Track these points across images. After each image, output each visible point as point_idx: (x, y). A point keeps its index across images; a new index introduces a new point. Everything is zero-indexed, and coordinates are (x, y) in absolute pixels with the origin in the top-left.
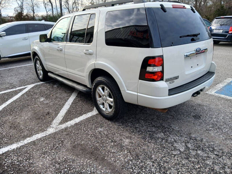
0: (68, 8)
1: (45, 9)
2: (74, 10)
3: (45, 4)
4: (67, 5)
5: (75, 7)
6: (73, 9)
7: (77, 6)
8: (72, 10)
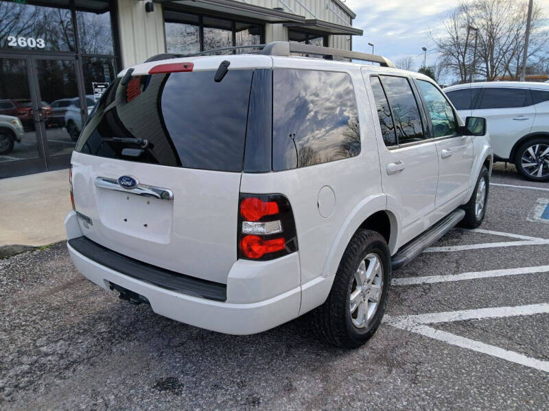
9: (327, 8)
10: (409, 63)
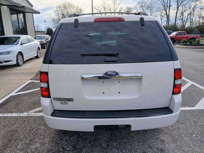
0: (182, 19)
1: (161, 21)
2: (188, 21)
3: (162, 16)
4: (182, 16)
5: (190, 18)
6: (187, 19)
7: (192, 17)
8: (186, 21)
9: (23, 2)
10: (38, 26)
